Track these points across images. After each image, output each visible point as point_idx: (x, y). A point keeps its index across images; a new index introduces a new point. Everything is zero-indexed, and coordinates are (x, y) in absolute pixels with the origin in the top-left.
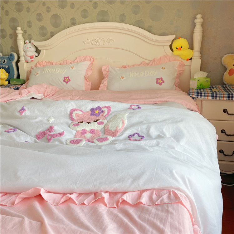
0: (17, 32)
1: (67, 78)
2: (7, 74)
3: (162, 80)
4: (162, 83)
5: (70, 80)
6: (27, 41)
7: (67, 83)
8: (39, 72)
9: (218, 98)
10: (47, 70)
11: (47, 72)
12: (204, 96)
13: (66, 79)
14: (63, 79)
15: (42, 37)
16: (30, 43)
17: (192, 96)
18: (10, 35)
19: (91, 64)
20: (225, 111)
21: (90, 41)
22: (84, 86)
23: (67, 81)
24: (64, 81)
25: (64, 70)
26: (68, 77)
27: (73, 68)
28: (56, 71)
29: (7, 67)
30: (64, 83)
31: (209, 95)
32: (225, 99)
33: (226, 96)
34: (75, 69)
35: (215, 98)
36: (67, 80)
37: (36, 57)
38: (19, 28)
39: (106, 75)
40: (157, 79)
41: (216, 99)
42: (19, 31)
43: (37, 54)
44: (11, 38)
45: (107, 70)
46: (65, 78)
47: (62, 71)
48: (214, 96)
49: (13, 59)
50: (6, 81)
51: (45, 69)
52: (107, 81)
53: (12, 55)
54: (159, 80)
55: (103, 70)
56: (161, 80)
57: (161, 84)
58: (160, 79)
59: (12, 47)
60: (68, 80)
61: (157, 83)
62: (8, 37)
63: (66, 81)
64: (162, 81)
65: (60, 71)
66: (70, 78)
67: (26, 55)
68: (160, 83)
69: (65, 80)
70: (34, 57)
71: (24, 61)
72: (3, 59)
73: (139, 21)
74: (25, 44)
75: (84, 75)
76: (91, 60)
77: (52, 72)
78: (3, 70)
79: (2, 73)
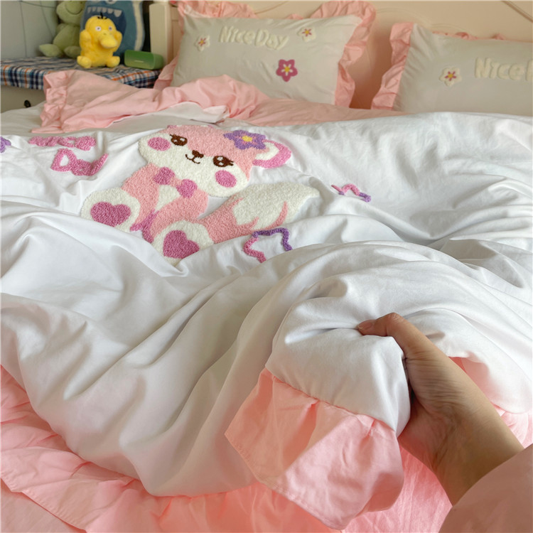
1: (287, 63)
2: (119, 35)
5: (295, 73)
7: (286, 79)
8: (208, 39)
10: (232, 33)
11: (233, 40)
13: (285, 66)
14: (277, 67)
22: (333, 93)
23: (287, 74)
24: (279, 72)
25: (281, 38)
26: (292, 62)
27: (308, 33)
28: (259, 40)
30: (280, 78)
34: (314, 36)
36: (286, 70)
46: (282, 62)
47: (276, 41)
51: (226, 28)
60: (291, 71)
63: (283, 75)
65: (270, 42)
66: (295, 66)
69: (283, 71)
75: (337, 60)
76: (364, 13)
77: (245, 42)
78: (109, 23)
79: (105, 31)
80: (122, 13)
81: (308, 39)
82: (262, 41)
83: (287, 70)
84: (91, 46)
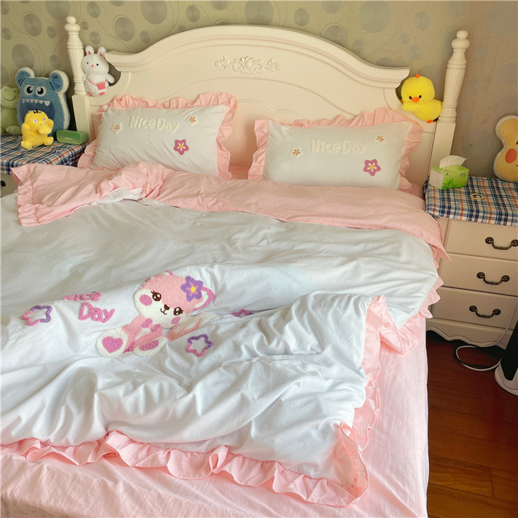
0: (68, 27)
1: (181, 142)
2: (51, 122)
3: (376, 165)
4: (375, 171)
5: (187, 149)
6: (90, 49)
7: (182, 153)
8: (121, 125)
9: (480, 220)
10: (139, 121)
11: (139, 126)
12: (455, 214)
13: (179, 144)
14: (174, 145)
15: (124, 42)
16: (96, 52)
17: (432, 213)
18: (49, 29)
19: (230, 111)
20: (489, 241)
21: (228, 62)
22: (216, 160)
23: (181, 150)
24: (175, 149)
25: (174, 124)
26: (184, 141)
27: (193, 120)
28: (158, 126)
29: (47, 103)
30: (176, 153)
31: (464, 212)
32: (493, 222)
33: (495, 216)
34: (197, 122)
35: (473, 219)
36: (181, 147)
38: (72, 20)
39: (262, 140)
40: (367, 162)
41: (476, 221)
42: (73, 27)
43: (112, 80)
44: (52, 36)
45: (265, 131)
46: (177, 142)
47: (171, 126)
48: (473, 215)
49: (59, 86)
50: (49, 136)
51: (134, 117)
52: (264, 155)
53: (56, 77)
54: (370, 164)
55: (255, 129)
56: (374, 164)
57: (373, 174)
58: (372, 162)
59: (53, 57)
60: (184, 148)
61: (365, 170)
62: (44, 33)
63: (179, 150)
64: (375, 168)
65: (167, 127)
66: (187, 144)
67: (87, 81)
68: (372, 171)
69: (178, 148)
71: (84, 93)
72: (38, 85)
73: (337, 27)
74: (85, 54)
75: (216, 137)
77: (148, 128)
78: (43, 115)
80: (51, 103)
81: (194, 124)
82: (161, 126)
84: (31, 133)
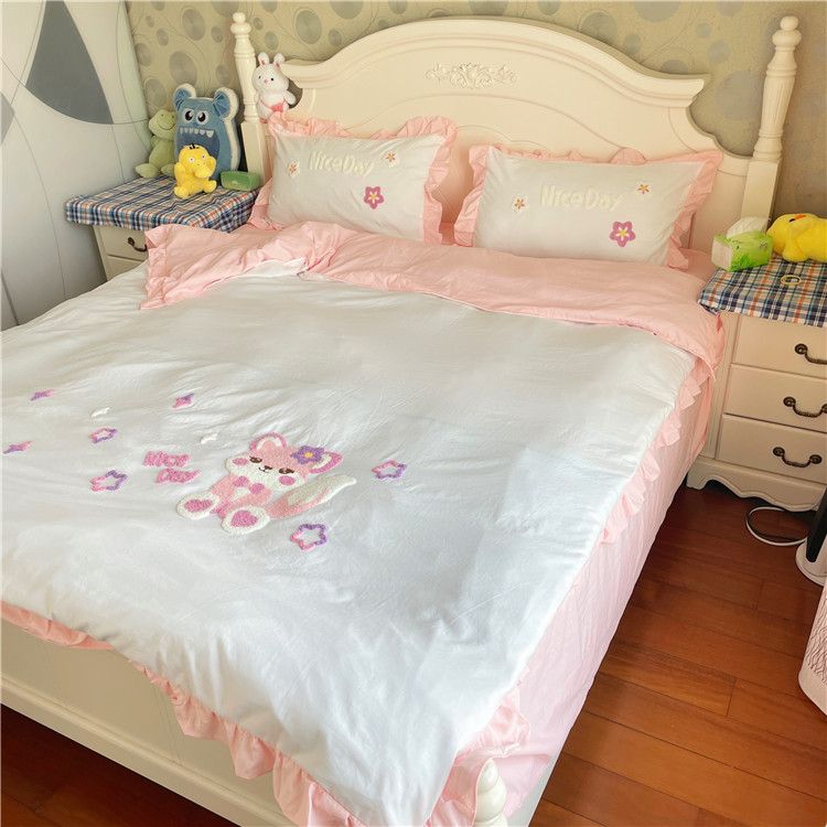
0: (235, 29)
1: (373, 190)
2: (213, 160)
5: (381, 200)
6: (264, 57)
7: (374, 206)
8: (298, 166)
9: (781, 317)
10: (321, 159)
11: (321, 167)
12: (743, 306)
13: (371, 193)
14: (364, 195)
15: (307, 45)
16: (271, 62)
18: (215, 30)
19: (446, 145)
20: (801, 349)
21: (444, 71)
22: (421, 216)
23: (374, 201)
24: (366, 200)
25: (367, 164)
26: (378, 189)
27: (391, 158)
28: (345, 167)
29: (210, 134)
30: (367, 206)
31: (758, 304)
32: (801, 321)
34: (397, 161)
35: (771, 315)
37: (291, 106)
38: (239, 17)
41: (775, 319)
42: (241, 27)
43: (292, 100)
44: (218, 40)
46: (368, 189)
47: (362, 167)
48: (771, 309)
49: (225, 110)
50: (210, 179)
51: (314, 154)
53: (222, 97)
59: (220, 69)
60: (378, 199)
62: (208, 36)
63: (370, 202)
65: (356, 169)
66: (381, 194)
67: (260, 102)
69: (370, 198)
70: (286, 107)
71: (257, 119)
72: (200, 109)
73: (600, 15)
74: (258, 65)
75: (424, 182)
76: (446, 132)
77: (333, 170)
78: (202, 151)
79: (198, 161)
80: (215, 133)
81: (393, 163)
82: (348, 168)
83: (374, 197)
84: (186, 176)
